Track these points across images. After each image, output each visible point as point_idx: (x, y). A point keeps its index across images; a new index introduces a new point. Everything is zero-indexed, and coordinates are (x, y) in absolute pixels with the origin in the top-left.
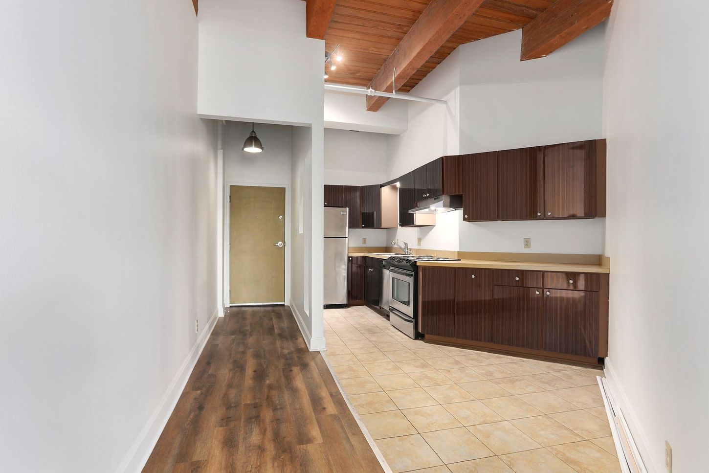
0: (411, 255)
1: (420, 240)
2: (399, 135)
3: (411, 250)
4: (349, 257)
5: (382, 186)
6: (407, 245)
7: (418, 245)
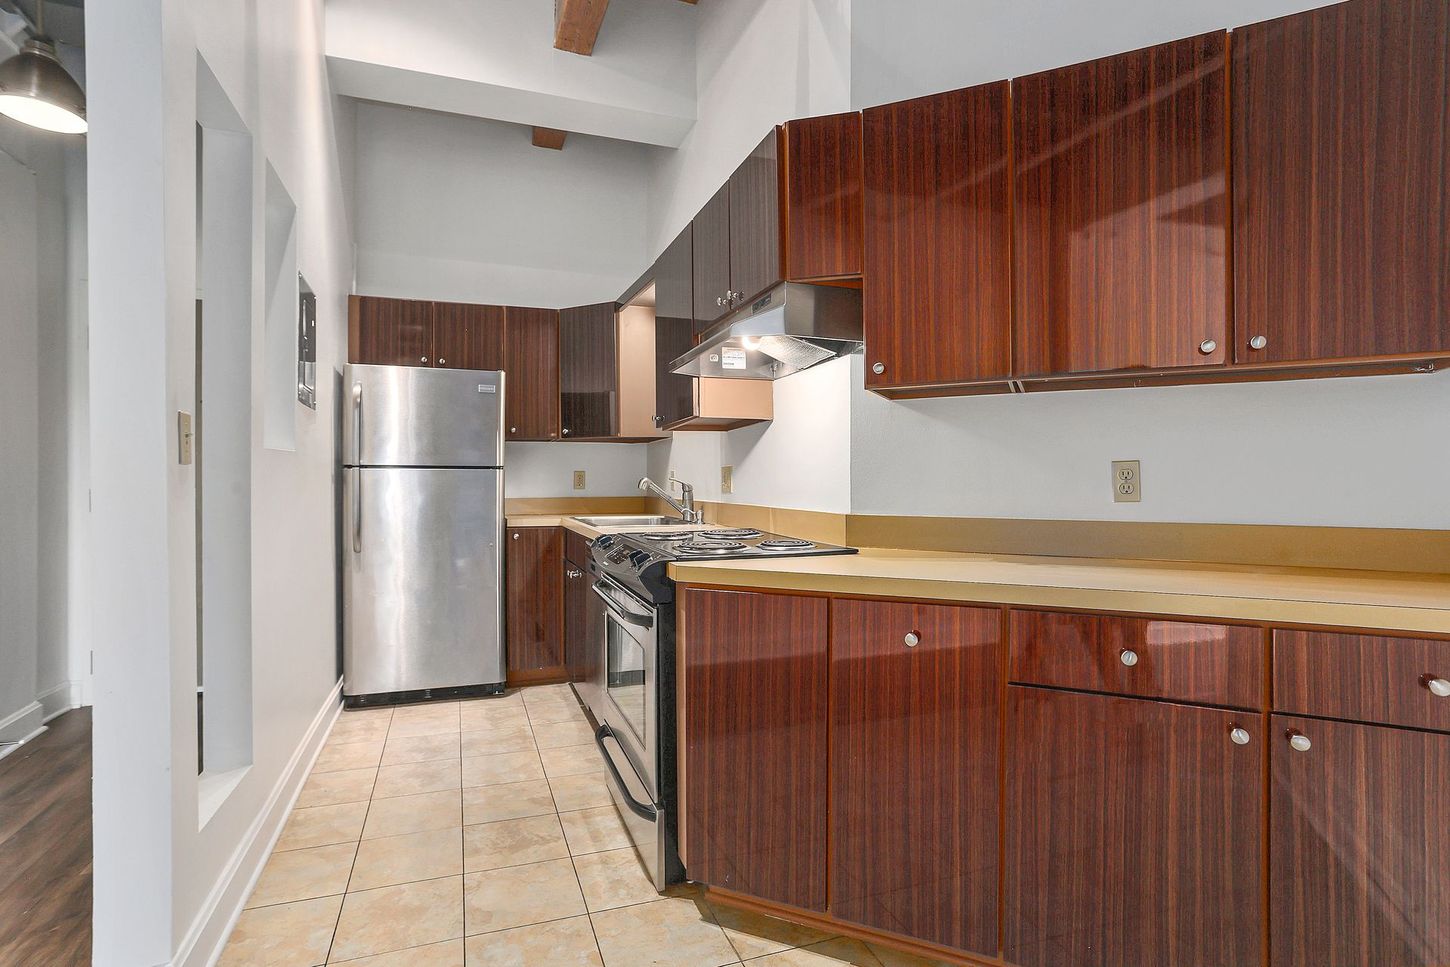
0: (699, 527)
1: (727, 473)
2: (676, 149)
3: (703, 506)
4: (507, 531)
5: (617, 306)
6: (690, 491)
7: (723, 492)
